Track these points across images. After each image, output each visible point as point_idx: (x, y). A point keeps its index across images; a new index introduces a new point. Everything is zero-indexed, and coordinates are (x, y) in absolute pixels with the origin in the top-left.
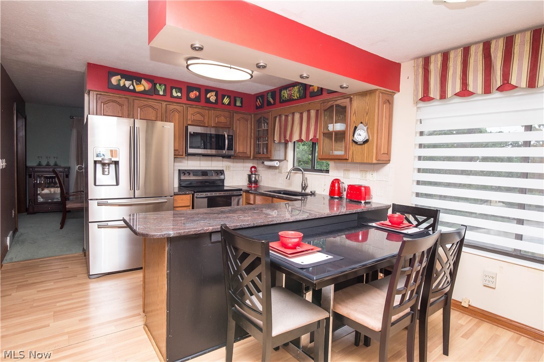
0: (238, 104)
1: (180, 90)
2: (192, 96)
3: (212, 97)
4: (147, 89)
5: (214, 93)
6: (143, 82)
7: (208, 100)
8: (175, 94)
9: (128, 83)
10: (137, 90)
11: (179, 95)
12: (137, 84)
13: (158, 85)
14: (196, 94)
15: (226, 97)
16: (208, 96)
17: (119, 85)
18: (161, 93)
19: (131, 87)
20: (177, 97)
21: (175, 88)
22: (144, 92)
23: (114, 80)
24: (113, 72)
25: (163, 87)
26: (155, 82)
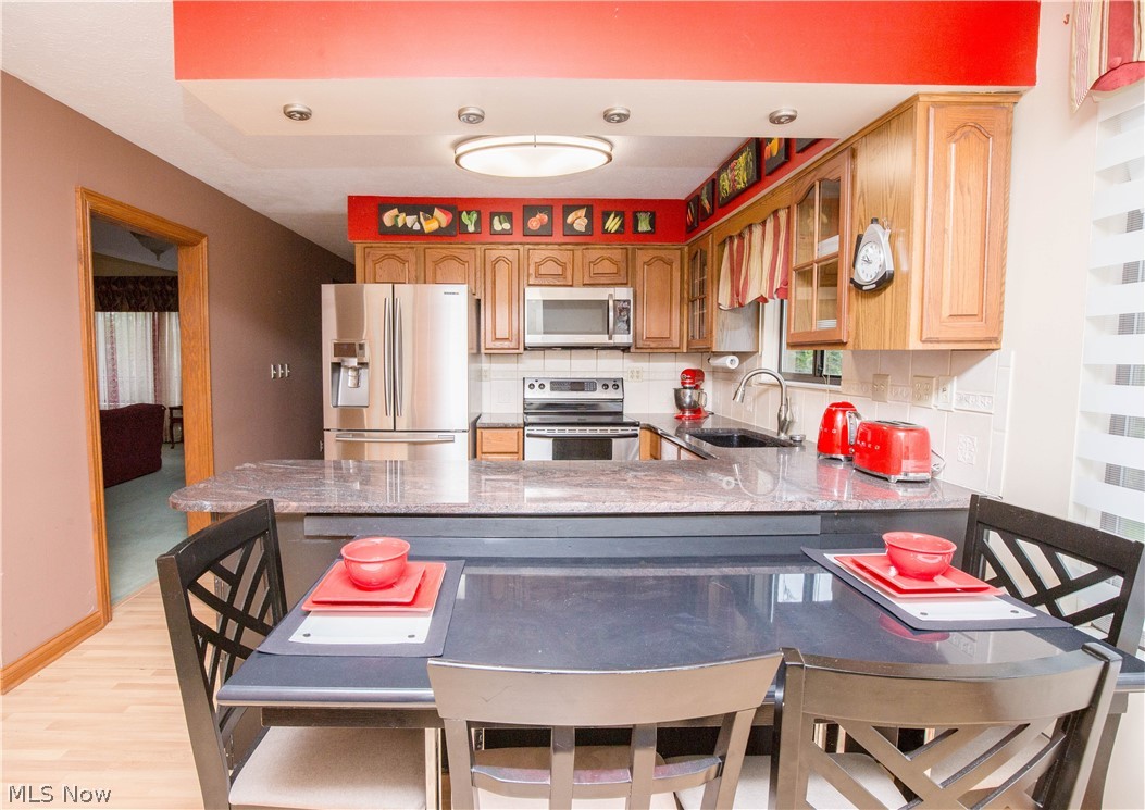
0: (644, 226)
1: (509, 217)
2: (534, 224)
3: (579, 221)
4: (444, 225)
5: (582, 212)
6: (437, 212)
7: (569, 231)
8: (497, 226)
9: (410, 221)
10: (426, 231)
11: (507, 226)
12: (426, 219)
13: (465, 213)
14: (541, 220)
15: (613, 216)
16: (570, 219)
17: (395, 226)
18: (471, 229)
19: (417, 227)
20: (503, 233)
21: (499, 214)
22: (438, 235)
23: (388, 218)
24: (385, 203)
25: (475, 216)
26: (459, 209)
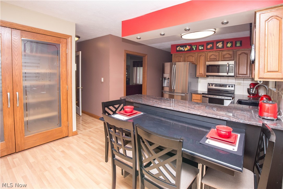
0: (238, 45)
1: (203, 46)
3: (220, 45)
4: (189, 49)
5: (221, 43)
6: (187, 46)
7: (218, 48)
8: (200, 48)
9: (182, 49)
10: (185, 50)
11: (202, 48)
12: (185, 48)
14: (210, 46)
15: (229, 43)
16: (217, 45)
17: (179, 50)
18: (194, 49)
19: (183, 50)
20: (202, 49)
21: (201, 45)
22: (188, 51)
23: (178, 49)
24: (177, 46)
25: (195, 46)
26: (192, 45)
